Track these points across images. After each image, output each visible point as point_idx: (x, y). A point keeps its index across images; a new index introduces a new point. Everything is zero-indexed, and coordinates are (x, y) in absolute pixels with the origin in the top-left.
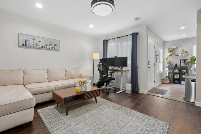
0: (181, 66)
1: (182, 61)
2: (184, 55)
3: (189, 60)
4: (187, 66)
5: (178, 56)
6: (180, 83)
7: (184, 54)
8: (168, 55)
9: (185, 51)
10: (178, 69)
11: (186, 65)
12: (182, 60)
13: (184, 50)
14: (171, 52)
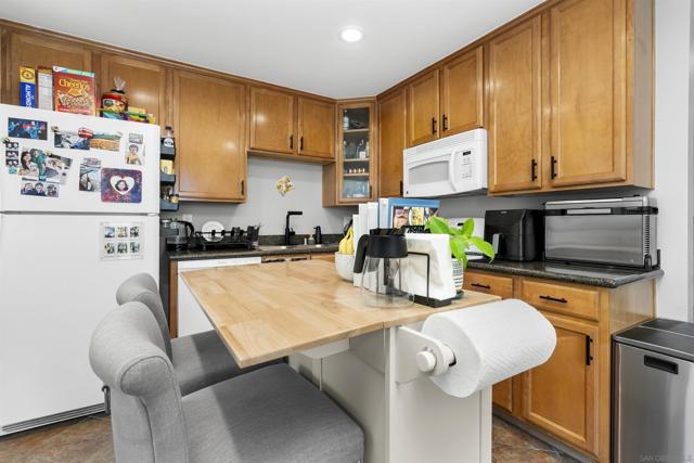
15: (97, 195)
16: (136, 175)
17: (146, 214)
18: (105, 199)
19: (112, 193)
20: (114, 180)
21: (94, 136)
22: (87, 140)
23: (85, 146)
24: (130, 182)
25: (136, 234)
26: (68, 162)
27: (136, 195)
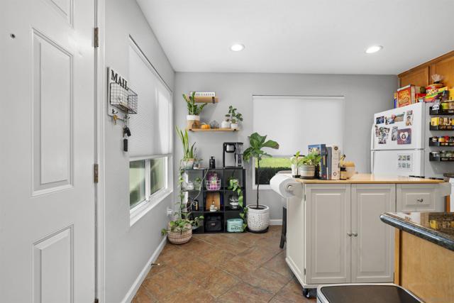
0: (227, 165)
1: (228, 148)
2: (234, 126)
3: (247, 145)
4: (243, 164)
5: (217, 128)
6: (224, 229)
7: (234, 122)
8: (189, 126)
9: (236, 113)
10: (219, 177)
11: (240, 162)
12: (230, 144)
13: (232, 110)
14: (196, 114)
15: (396, 142)
16: (409, 131)
17: (414, 149)
18: (398, 143)
19: (401, 140)
20: (402, 134)
21: (395, 117)
22: (394, 119)
23: (393, 122)
24: (406, 134)
25: (409, 159)
26: (389, 129)
27: (409, 141)
